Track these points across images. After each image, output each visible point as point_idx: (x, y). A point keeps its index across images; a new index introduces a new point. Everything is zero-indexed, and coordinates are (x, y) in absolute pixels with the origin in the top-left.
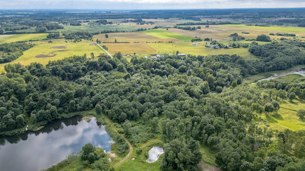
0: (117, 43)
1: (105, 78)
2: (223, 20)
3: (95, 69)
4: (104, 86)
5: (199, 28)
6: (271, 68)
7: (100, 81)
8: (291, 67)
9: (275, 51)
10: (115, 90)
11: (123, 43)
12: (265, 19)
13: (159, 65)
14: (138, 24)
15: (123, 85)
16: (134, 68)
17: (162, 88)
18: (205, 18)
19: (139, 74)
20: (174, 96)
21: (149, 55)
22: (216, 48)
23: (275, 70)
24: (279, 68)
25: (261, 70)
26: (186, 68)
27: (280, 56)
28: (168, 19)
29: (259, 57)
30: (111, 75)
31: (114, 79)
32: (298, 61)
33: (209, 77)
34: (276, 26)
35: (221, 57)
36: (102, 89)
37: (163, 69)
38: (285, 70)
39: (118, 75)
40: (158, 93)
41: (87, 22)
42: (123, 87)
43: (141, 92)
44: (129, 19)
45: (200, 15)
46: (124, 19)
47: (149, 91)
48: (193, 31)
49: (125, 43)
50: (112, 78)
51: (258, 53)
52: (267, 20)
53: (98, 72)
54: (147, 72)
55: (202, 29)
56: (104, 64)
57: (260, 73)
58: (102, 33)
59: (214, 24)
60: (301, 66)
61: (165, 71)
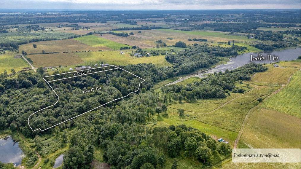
0: (45, 53)
1: (23, 96)
2: (156, 24)
3: (14, 87)
4: (21, 104)
5: (132, 34)
6: (177, 73)
7: (18, 99)
8: (194, 71)
9: (184, 57)
10: (31, 108)
11: (52, 53)
12: (193, 22)
13: (81, 78)
14: (73, 29)
15: (40, 101)
16: (54, 83)
17: (78, 101)
18: (142, 21)
19: (59, 89)
20: (88, 107)
21: (75, 66)
22: (138, 57)
23: (181, 74)
24: (184, 72)
25: (170, 75)
26: (105, 79)
27: (186, 62)
28: (106, 23)
29: (172, 63)
30: (30, 92)
31: (33, 95)
32: (199, 65)
33: (123, 86)
34: (198, 30)
35: (139, 66)
36: (19, 107)
37: (84, 81)
38: (189, 73)
39: (38, 91)
40: (73, 106)
41: (15, 27)
42: (40, 103)
43: (57, 107)
44: (65, 24)
45: (138, 18)
46: (59, 23)
47: (65, 105)
48: (125, 37)
49: (53, 53)
50: (30, 95)
51: (171, 59)
52: (193, 23)
53: (15, 90)
54: (67, 86)
55: (134, 35)
56: (23, 81)
57: (169, 77)
58: (30, 42)
59: (147, 28)
60: (202, 69)
61: (86, 83)
